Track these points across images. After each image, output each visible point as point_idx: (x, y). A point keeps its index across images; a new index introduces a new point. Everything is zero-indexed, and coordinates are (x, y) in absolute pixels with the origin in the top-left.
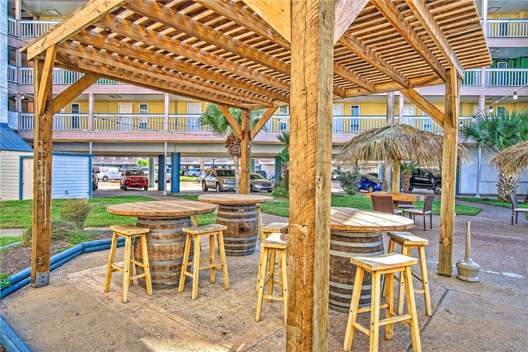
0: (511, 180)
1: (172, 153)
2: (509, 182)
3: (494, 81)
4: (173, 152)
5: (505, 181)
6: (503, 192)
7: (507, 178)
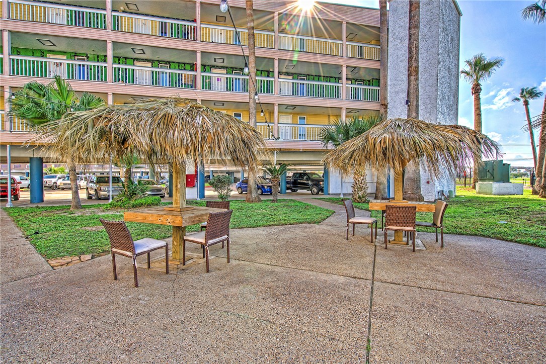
0: (363, 181)
1: (31, 158)
2: (361, 183)
3: (355, 96)
4: (32, 156)
5: (358, 183)
6: (356, 193)
7: (359, 180)
